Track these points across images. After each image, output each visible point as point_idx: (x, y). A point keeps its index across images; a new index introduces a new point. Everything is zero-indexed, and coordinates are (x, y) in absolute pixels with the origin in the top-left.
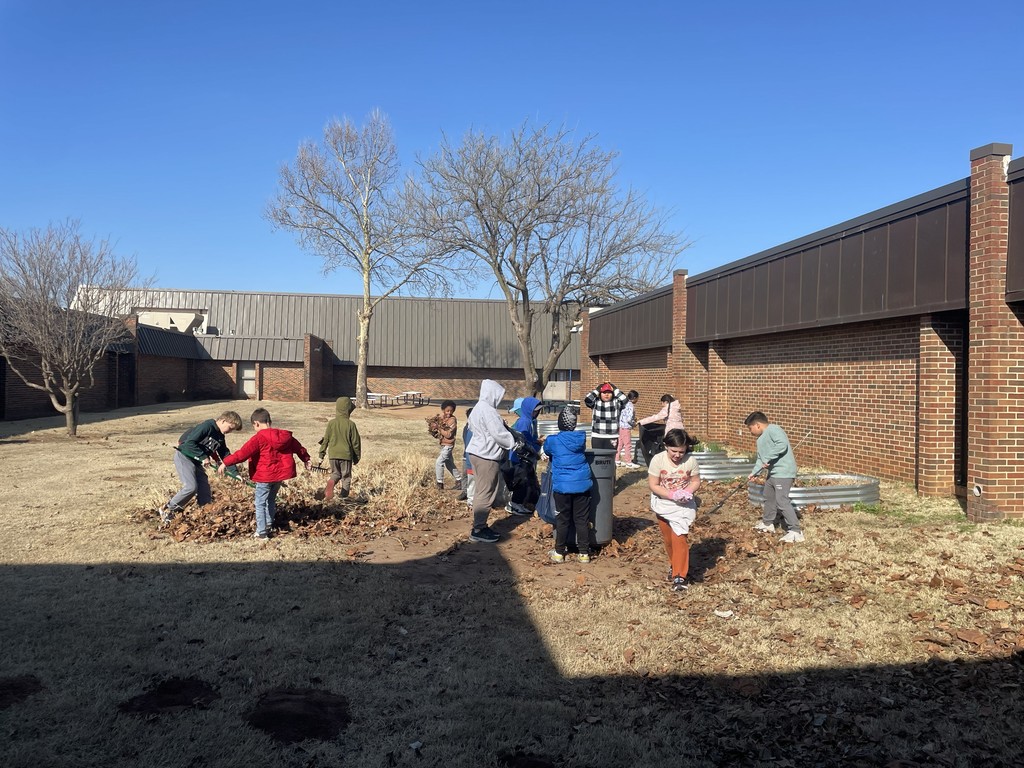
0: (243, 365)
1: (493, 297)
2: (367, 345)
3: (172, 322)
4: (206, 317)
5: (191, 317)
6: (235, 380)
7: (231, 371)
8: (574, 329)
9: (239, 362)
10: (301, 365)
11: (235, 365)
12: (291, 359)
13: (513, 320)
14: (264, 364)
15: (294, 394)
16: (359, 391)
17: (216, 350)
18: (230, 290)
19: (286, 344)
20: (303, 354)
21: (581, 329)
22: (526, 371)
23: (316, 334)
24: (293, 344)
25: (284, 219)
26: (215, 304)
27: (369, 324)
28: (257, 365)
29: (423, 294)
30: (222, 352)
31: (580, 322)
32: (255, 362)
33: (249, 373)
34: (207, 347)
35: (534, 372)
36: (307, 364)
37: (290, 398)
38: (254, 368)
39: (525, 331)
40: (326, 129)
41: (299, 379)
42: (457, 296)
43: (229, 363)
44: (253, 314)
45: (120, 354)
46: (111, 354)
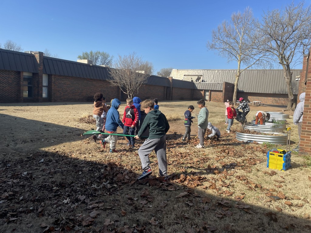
0: (206, 91)
1: (279, 69)
2: (237, 85)
3: (192, 79)
4: (202, 77)
5: (197, 77)
6: (203, 95)
7: (202, 92)
8: (297, 79)
9: (205, 90)
10: (221, 91)
11: (203, 91)
12: (219, 90)
13: (285, 76)
14: (211, 91)
15: (220, 100)
16: (234, 100)
17: (199, 87)
18: (209, 69)
19: (218, 85)
20: (222, 88)
21: (299, 79)
22: (289, 95)
23: (227, 81)
24: (220, 85)
25: (213, 47)
26: (205, 73)
27: (238, 78)
28: (210, 91)
29: (261, 68)
30: (201, 87)
31: (299, 77)
32: (203, 90)
33: (208, 93)
34: (197, 86)
35: (292, 96)
36: (224, 91)
37: (218, 101)
38: (208, 92)
39: (289, 81)
40: (232, 16)
41: (221, 95)
42: (275, 68)
43: (202, 90)
44: (215, 76)
45: (167, 87)
46: (165, 87)
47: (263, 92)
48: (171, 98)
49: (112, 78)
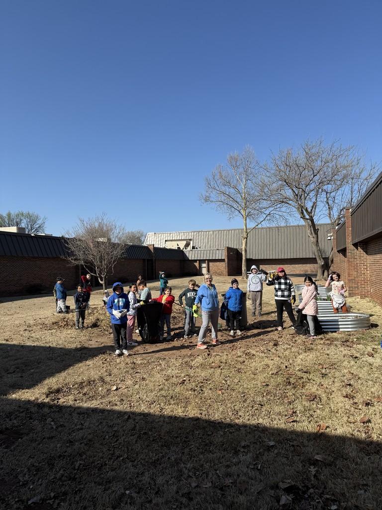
0: (201, 261)
1: (300, 224)
2: (246, 251)
3: (178, 245)
4: (191, 242)
5: (185, 242)
6: (198, 268)
7: (197, 264)
8: (329, 238)
9: (199, 260)
10: (223, 260)
11: (198, 262)
12: (220, 258)
13: (309, 235)
14: (210, 261)
15: (222, 273)
16: (243, 271)
17: (191, 255)
18: (200, 230)
19: (217, 252)
20: (223, 255)
21: (332, 238)
22: (318, 259)
23: (230, 246)
24: (220, 251)
25: (207, 199)
26: (195, 236)
27: (246, 241)
28: (206, 261)
29: (274, 225)
30: (193, 256)
31: (331, 234)
33: (204, 265)
34: (187, 255)
35: (322, 260)
36: (226, 260)
37: (220, 275)
38: (205, 263)
39: (315, 240)
40: (228, 157)
41: (223, 266)
42: (292, 224)
43: (195, 261)
44: (210, 240)
45: (147, 259)
46: (144, 260)
47: (277, 258)
48: (154, 276)
49: (72, 254)
